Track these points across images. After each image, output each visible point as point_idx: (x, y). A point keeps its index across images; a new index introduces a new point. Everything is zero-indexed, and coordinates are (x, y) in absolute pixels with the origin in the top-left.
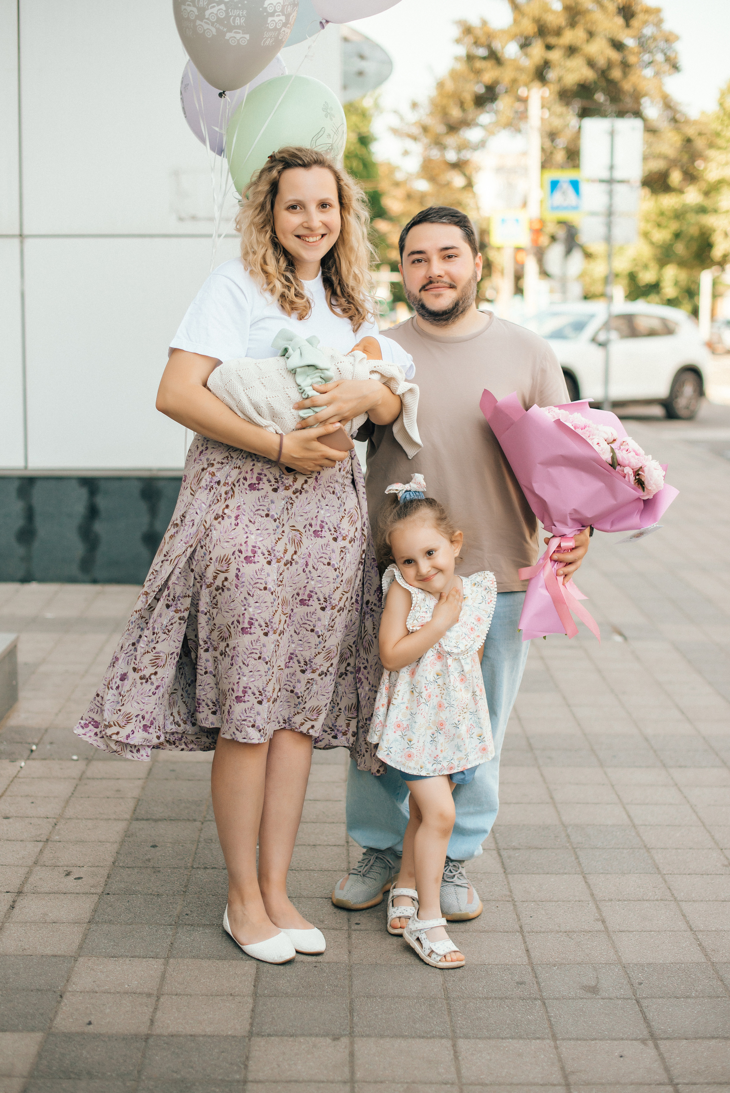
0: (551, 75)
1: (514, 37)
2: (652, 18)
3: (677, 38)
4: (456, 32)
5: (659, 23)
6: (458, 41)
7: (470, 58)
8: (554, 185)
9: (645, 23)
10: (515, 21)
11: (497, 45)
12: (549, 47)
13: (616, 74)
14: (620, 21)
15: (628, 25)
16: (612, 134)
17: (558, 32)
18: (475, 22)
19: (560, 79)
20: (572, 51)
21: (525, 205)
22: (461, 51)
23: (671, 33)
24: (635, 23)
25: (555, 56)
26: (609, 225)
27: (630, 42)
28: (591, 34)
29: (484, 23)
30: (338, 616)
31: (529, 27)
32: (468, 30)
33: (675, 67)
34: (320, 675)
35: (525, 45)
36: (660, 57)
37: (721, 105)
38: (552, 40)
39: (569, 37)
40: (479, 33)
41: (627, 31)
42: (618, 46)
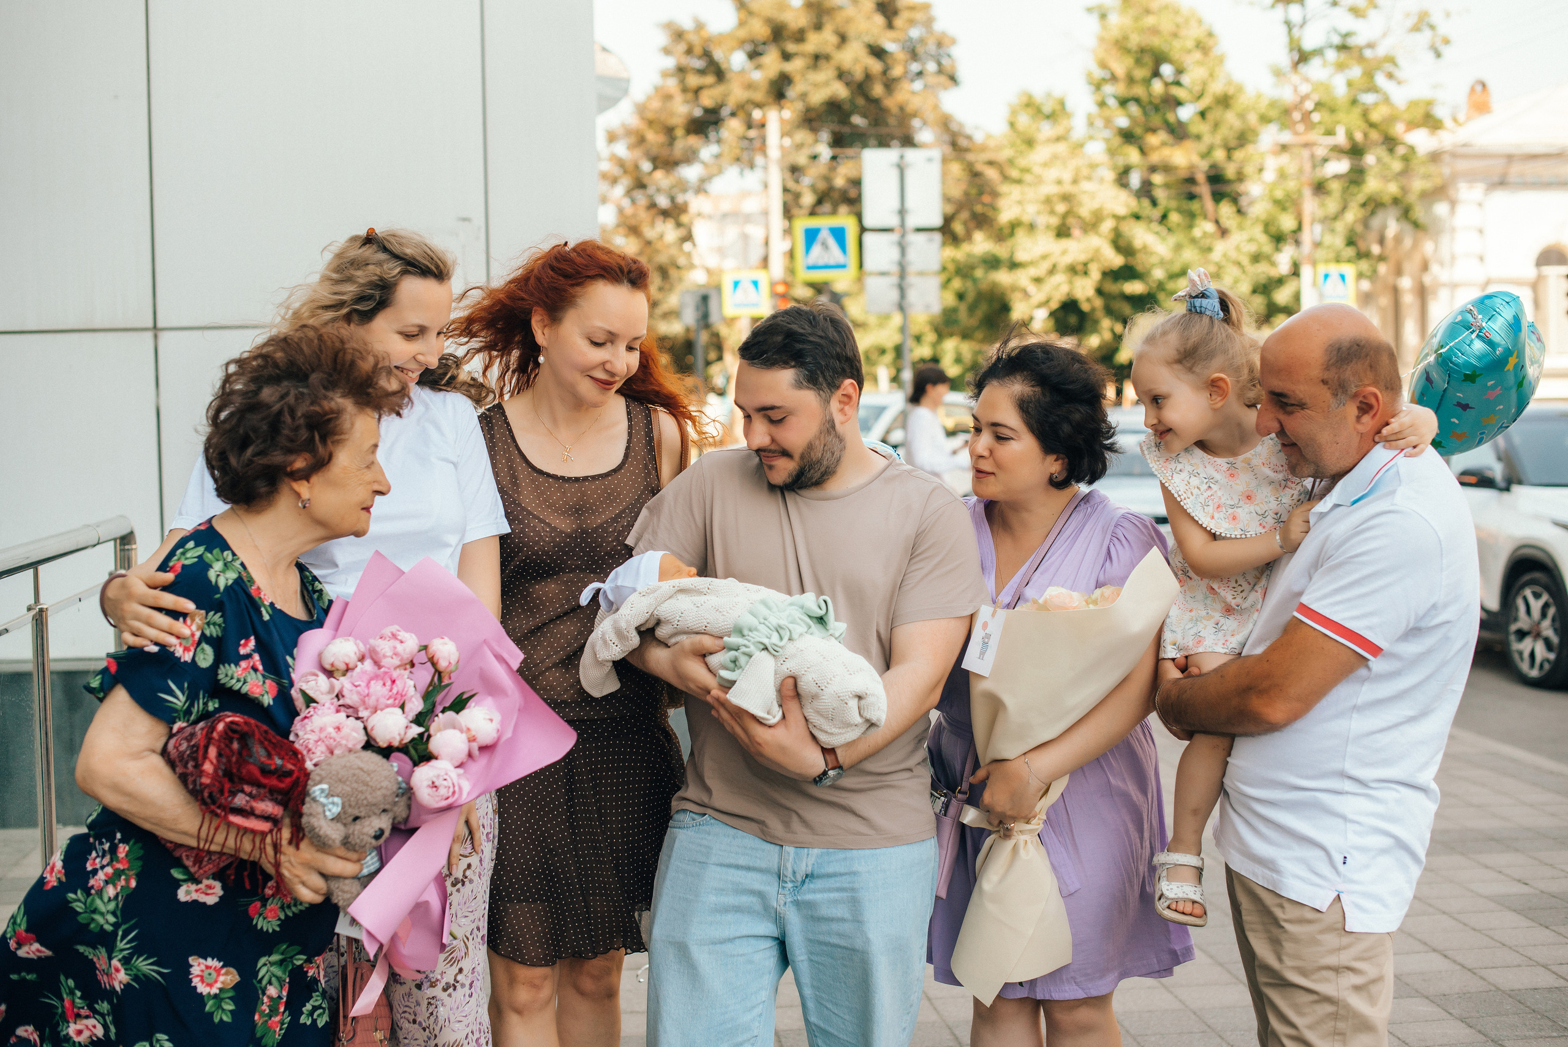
0: (792, 92)
1: (742, 43)
2: (919, 16)
3: (953, 41)
4: (662, 39)
5: (929, 22)
6: (667, 51)
7: (681, 71)
8: (811, 236)
9: (912, 22)
10: (742, 24)
11: (718, 55)
12: (786, 57)
13: (878, 90)
14: (879, 20)
15: (890, 26)
16: (901, 169)
17: (800, 36)
18: (687, 24)
19: (803, 96)
20: (817, 59)
21: (765, 262)
22: (670, 63)
23: (944, 34)
24: (898, 22)
25: (794, 67)
26: (902, 289)
27: (891, 47)
28: (843, 38)
29: (700, 26)
30: (454, 892)
31: (760, 29)
32: (679, 35)
33: (953, 79)
34: (445, 990)
35: (754, 55)
36: (931, 67)
37: (1012, 125)
38: (791, 47)
39: (814, 42)
40: (694, 39)
41: (891, 34)
42: (878, 52)
